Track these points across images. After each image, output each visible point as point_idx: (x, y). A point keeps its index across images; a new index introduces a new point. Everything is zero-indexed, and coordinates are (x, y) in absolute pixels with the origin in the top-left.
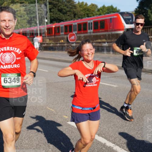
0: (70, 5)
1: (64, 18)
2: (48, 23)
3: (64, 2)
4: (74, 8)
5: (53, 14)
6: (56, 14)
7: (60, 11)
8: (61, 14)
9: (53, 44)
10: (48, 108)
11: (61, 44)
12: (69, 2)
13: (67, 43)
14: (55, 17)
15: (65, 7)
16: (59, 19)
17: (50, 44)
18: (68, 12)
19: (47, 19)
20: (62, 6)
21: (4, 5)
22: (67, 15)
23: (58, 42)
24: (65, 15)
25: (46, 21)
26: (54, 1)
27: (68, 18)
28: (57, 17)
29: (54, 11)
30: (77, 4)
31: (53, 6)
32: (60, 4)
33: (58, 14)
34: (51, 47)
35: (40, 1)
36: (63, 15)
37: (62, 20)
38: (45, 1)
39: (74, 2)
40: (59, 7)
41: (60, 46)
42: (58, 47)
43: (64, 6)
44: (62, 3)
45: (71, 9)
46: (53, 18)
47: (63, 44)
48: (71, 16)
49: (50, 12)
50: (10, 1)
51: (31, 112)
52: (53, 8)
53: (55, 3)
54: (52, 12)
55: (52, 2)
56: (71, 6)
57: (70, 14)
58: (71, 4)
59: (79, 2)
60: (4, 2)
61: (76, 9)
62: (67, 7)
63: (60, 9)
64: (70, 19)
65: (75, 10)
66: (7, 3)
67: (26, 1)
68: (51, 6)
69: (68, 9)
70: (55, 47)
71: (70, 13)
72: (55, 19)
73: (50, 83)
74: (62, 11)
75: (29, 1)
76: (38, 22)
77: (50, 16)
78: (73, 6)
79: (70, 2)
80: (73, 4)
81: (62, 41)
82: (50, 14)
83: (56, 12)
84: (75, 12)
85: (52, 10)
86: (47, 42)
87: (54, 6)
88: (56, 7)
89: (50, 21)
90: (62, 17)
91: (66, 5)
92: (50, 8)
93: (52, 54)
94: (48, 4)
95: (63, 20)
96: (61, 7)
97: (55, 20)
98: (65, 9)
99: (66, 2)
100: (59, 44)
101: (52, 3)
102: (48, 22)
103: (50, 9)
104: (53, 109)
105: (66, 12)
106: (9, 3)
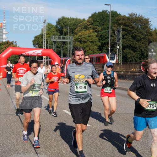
0: (145, 32)
1: (138, 46)
2: (120, 50)
3: (139, 29)
4: (150, 36)
5: (126, 41)
6: (129, 40)
7: (134, 38)
8: (134, 41)
9: (123, 72)
10: (115, 141)
11: (132, 73)
12: (144, 29)
13: (139, 72)
14: (128, 44)
15: (140, 34)
16: (132, 46)
17: (121, 72)
18: (142, 40)
19: (119, 45)
20: (137, 33)
21: (77, 30)
22: (142, 42)
23: (130, 71)
24: (139, 42)
25: (118, 47)
26: (128, 28)
27: (142, 46)
28: (130, 44)
29: (127, 38)
30: (153, 32)
31: (126, 32)
32: (134, 30)
33: (132, 41)
34: (121, 75)
35: (114, 28)
36: (136, 42)
37: (135, 47)
38: (119, 27)
39: (150, 29)
40: (133, 34)
41: (131, 75)
42: (129, 76)
43: (138, 33)
44: (137, 30)
45: (146, 36)
46: (125, 45)
47: (134, 73)
48: (145, 44)
49: (123, 38)
50: (83, 27)
51: (97, 143)
52: (127, 35)
53: (129, 30)
54: (125, 39)
55: (125, 28)
56: (147, 33)
57: (145, 42)
58: (147, 31)
59: (155, 29)
60: (77, 28)
61: (152, 36)
62: (142, 34)
63: (134, 36)
64: (144, 47)
65: (150, 37)
66: (80, 29)
67: (99, 27)
68: (124, 32)
69: (143, 37)
70: (126, 75)
71: (145, 40)
72: (127, 45)
73: (119, 114)
74: (136, 38)
75: (102, 27)
76: (109, 49)
77: (123, 43)
78: (148, 33)
79: (146, 29)
80: (149, 31)
81: (134, 70)
82: (123, 41)
83: (129, 39)
84: (150, 39)
85: (126, 37)
86: (117, 70)
87: (128, 33)
88: (130, 34)
89: (122, 48)
90: (135, 44)
91: (140, 32)
92: (123, 34)
93: (122, 83)
94: (121, 30)
95: (137, 47)
96: (135, 33)
97: (128, 48)
98: (139, 36)
99: (141, 29)
100: (130, 73)
101: (126, 30)
102: (120, 48)
103: (123, 36)
104: (120, 143)
105: (141, 39)
106: (82, 28)
